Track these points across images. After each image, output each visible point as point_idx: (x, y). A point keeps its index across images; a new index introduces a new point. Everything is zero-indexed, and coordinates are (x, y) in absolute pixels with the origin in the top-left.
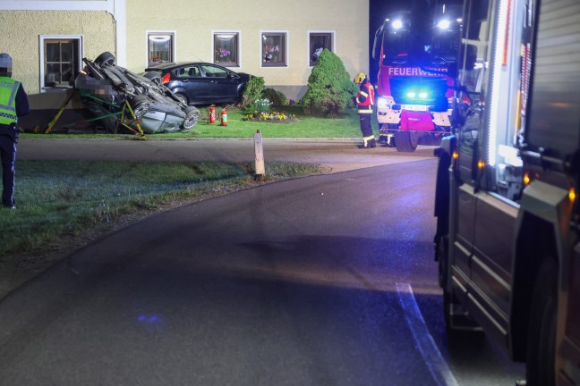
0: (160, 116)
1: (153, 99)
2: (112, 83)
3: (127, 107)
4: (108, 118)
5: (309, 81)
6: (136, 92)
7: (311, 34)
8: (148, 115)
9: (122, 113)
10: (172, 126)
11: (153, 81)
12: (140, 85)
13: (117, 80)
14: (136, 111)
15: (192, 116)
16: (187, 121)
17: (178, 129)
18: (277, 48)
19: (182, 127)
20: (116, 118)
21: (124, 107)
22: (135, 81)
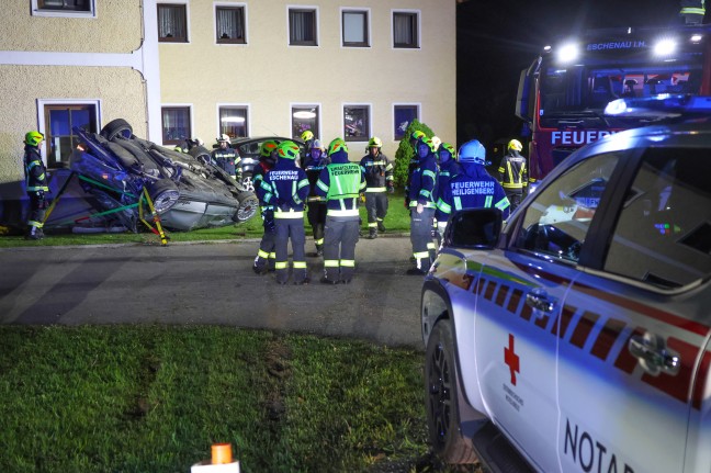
0: (199, 207)
1: (188, 183)
2: (121, 162)
3: (145, 197)
4: (121, 212)
5: (397, 156)
6: (162, 175)
7: (396, 107)
8: (180, 206)
9: (139, 204)
10: (219, 218)
11: (199, 158)
12: (169, 165)
13: (128, 158)
14: (159, 202)
15: (249, 204)
16: (241, 211)
17: (230, 221)
18: (360, 122)
19: (235, 219)
20: (131, 212)
21: (142, 197)
22: (162, 159)
